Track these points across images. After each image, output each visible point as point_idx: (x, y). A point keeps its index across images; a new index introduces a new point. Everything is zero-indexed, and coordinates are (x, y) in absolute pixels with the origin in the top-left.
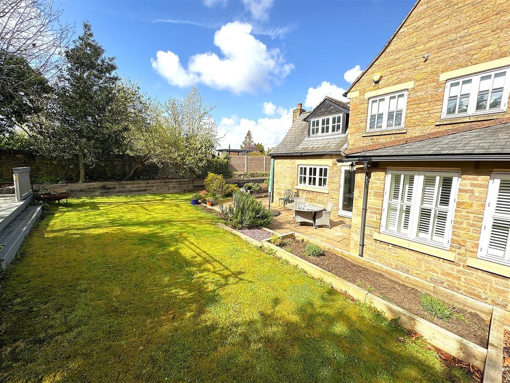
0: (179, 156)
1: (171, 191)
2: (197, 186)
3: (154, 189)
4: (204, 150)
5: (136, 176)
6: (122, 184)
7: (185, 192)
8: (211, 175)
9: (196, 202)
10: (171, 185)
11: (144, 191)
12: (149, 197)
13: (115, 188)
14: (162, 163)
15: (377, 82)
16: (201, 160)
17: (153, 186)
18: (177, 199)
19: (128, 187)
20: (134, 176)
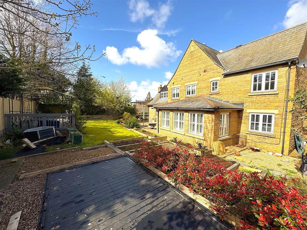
0: (113, 106)
1: (110, 119)
2: (120, 117)
3: (104, 118)
4: (125, 103)
5: (97, 114)
6: (93, 116)
7: (115, 120)
8: (125, 113)
9: (118, 123)
10: (110, 117)
11: (100, 119)
12: (102, 121)
13: (90, 117)
14: (107, 109)
15: (173, 84)
16: (122, 107)
17: (103, 117)
18: (112, 122)
19: (95, 117)
20: (96, 113)
